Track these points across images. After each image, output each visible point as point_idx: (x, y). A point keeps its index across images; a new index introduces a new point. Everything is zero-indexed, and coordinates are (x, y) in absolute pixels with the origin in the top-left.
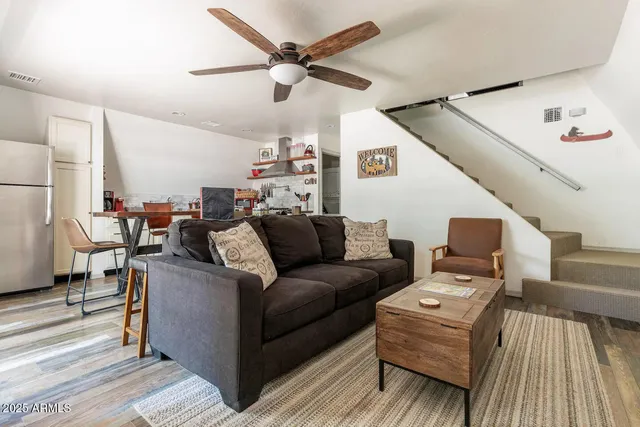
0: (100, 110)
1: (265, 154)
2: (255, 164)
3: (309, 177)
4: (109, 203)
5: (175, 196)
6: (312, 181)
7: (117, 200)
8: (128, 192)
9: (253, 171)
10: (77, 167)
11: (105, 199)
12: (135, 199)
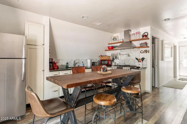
0: (48, 18)
1: (114, 39)
2: (109, 44)
3: (144, 49)
4: (51, 64)
5: (77, 60)
6: (146, 51)
7: (54, 63)
8: (58, 58)
9: (108, 47)
10: (37, 47)
11: (50, 63)
12: (61, 61)
